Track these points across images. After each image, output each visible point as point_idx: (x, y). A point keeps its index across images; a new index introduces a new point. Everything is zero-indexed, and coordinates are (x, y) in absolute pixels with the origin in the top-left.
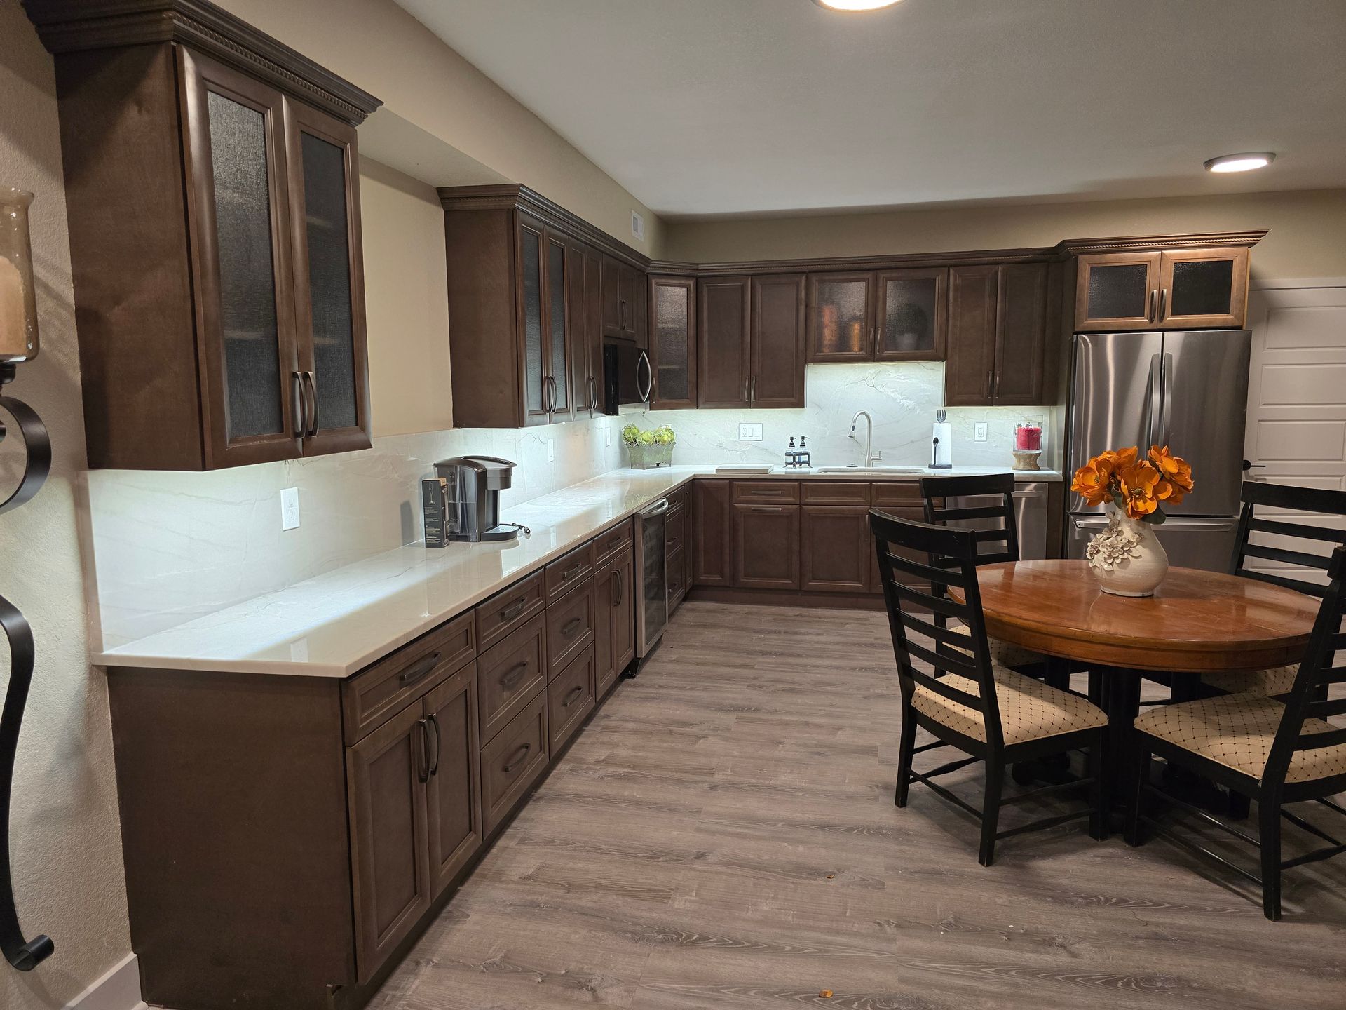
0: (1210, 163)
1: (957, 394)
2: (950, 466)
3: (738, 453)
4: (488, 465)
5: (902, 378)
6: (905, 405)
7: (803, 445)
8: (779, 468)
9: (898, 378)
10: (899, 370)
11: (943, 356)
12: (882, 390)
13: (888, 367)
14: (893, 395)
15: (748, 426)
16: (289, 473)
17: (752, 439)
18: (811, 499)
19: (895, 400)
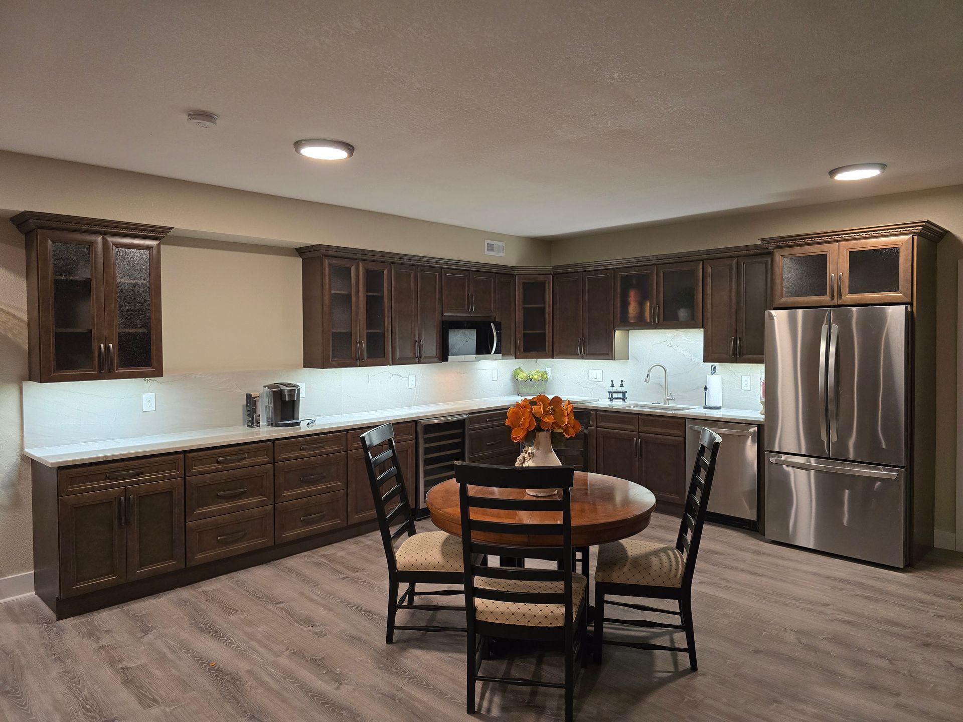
0: (833, 172)
1: (712, 354)
2: (719, 408)
3: (589, 389)
4: (283, 388)
5: (690, 340)
6: (693, 361)
7: (622, 386)
8: (603, 403)
9: (687, 341)
10: (688, 335)
11: (701, 326)
12: (677, 349)
13: (681, 332)
14: (684, 353)
15: (594, 371)
16: (150, 387)
17: (596, 380)
18: (603, 424)
19: (685, 356)
